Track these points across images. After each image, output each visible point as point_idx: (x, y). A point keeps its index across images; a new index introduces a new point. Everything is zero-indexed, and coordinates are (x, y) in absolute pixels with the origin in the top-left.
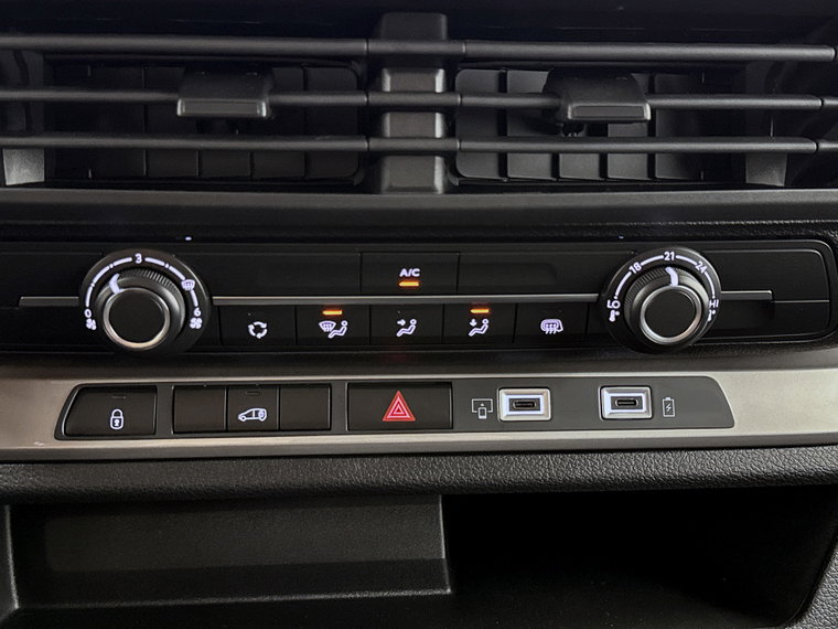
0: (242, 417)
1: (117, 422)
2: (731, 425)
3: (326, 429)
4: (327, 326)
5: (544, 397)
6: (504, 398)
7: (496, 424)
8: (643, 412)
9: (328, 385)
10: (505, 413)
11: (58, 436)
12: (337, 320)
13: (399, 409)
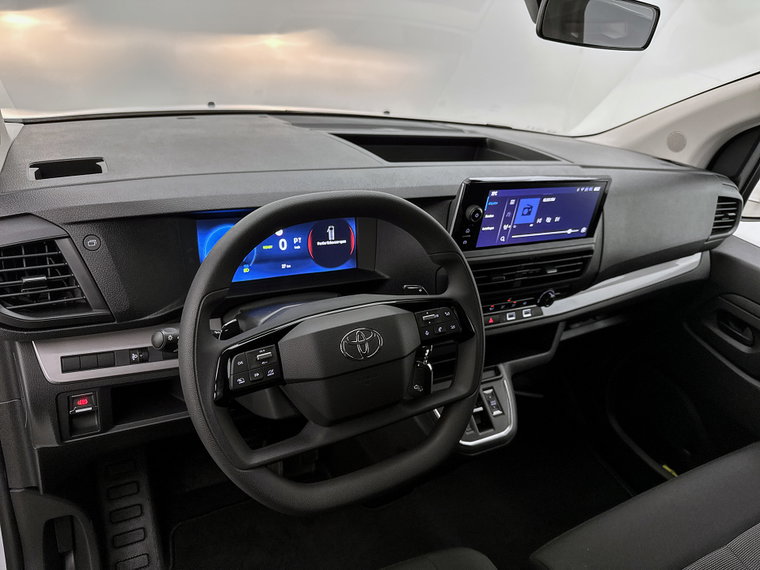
2: (543, 315)
4: (490, 309)
5: (514, 314)
6: (508, 315)
7: (505, 321)
8: (529, 315)
12: (493, 307)
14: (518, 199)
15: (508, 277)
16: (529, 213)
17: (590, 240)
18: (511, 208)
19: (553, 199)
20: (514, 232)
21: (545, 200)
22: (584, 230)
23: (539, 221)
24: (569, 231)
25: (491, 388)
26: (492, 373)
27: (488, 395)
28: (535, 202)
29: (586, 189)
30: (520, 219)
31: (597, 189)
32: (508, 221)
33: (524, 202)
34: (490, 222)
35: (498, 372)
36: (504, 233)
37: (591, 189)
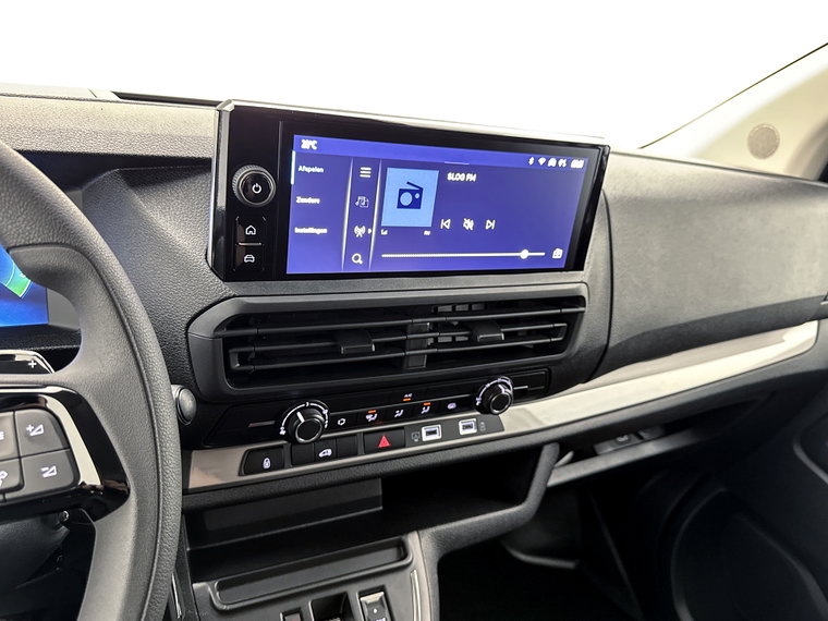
0: (321, 455)
1: (267, 464)
2: (503, 430)
3: (356, 455)
4: (368, 417)
5: (438, 428)
6: (424, 430)
7: (421, 443)
8: (473, 431)
9: (354, 435)
10: (425, 438)
11: (240, 475)
12: (373, 414)
13: (384, 442)
14: (382, 166)
15: (381, 347)
16: (416, 204)
17: (578, 276)
18: (367, 188)
19: (472, 177)
20: (384, 244)
21: (450, 177)
22: (558, 253)
23: (446, 224)
24: (524, 254)
25: (382, 589)
26: (391, 553)
27: (370, 605)
28: (428, 180)
29: (552, 162)
30: (394, 217)
31: (577, 164)
32: (362, 216)
33: (397, 178)
34: (311, 216)
35: (403, 552)
36: (359, 245)
37: (562, 162)
